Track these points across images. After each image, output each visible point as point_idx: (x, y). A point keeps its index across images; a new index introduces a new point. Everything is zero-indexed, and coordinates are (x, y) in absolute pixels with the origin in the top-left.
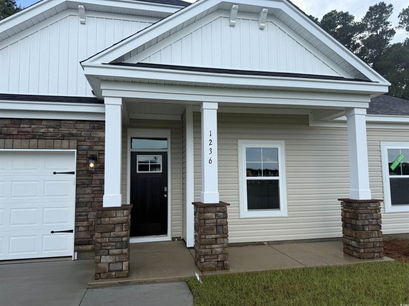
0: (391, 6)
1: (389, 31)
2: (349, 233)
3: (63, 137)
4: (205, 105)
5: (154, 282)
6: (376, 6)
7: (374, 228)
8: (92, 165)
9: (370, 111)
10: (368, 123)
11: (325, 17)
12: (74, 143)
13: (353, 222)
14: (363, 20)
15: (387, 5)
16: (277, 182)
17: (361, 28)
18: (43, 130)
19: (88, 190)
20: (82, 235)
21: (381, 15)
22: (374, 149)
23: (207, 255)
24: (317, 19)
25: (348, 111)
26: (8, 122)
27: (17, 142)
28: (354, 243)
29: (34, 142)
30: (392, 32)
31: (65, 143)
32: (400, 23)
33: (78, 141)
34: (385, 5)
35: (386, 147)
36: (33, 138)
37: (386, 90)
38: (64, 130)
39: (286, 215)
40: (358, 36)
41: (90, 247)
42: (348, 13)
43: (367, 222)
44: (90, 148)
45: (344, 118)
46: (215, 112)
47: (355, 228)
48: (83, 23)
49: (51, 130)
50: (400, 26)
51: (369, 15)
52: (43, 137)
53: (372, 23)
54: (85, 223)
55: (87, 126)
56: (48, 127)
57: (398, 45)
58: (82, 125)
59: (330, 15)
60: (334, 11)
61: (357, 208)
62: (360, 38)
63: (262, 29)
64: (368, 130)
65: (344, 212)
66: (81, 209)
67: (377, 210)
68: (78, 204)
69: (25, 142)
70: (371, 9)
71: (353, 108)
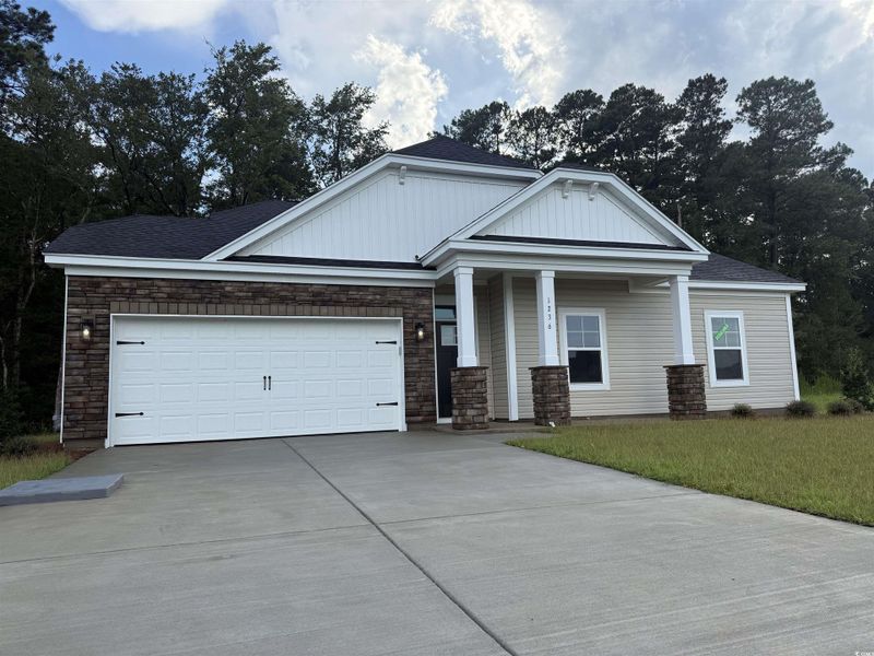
0: (723, 81)
1: (722, 124)
2: (675, 398)
3: (390, 304)
4: (543, 273)
5: (513, 432)
6: (699, 80)
7: (698, 391)
8: (421, 333)
9: (691, 278)
10: (690, 289)
11: (615, 94)
12: (400, 311)
13: (679, 386)
14: (678, 102)
15: (717, 80)
16: (599, 352)
17: (675, 115)
18: (370, 297)
19: (416, 360)
20: (412, 406)
21: (707, 96)
22: (697, 318)
23: (552, 411)
24: (601, 96)
25: (672, 278)
26: (337, 288)
27: (347, 309)
28: (680, 407)
29: (363, 309)
30: (727, 126)
31: (392, 310)
32: (739, 113)
33: (404, 308)
34: (714, 79)
35: (709, 315)
36: (361, 305)
37: (706, 259)
38: (391, 298)
39: (608, 389)
40: (671, 129)
41: (420, 418)
42: (653, 91)
43: (691, 385)
44: (415, 317)
45: (667, 284)
46: (552, 280)
47: (681, 392)
48: (402, 183)
49: (378, 297)
50: (738, 119)
51: (687, 94)
52: (370, 304)
53: (693, 109)
54: (414, 394)
55: (411, 293)
56: (375, 294)
57: (736, 146)
58: (406, 293)
59: (623, 90)
60: (631, 85)
61: (683, 372)
62: (675, 131)
63: (591, 200)
64: (691, 297)
65: (670, 378)
66: (410, 379)
67: (701, 374)
68: (407, 374)
69: (355, 310)
70: (691, 83)
71: (675, 276)
